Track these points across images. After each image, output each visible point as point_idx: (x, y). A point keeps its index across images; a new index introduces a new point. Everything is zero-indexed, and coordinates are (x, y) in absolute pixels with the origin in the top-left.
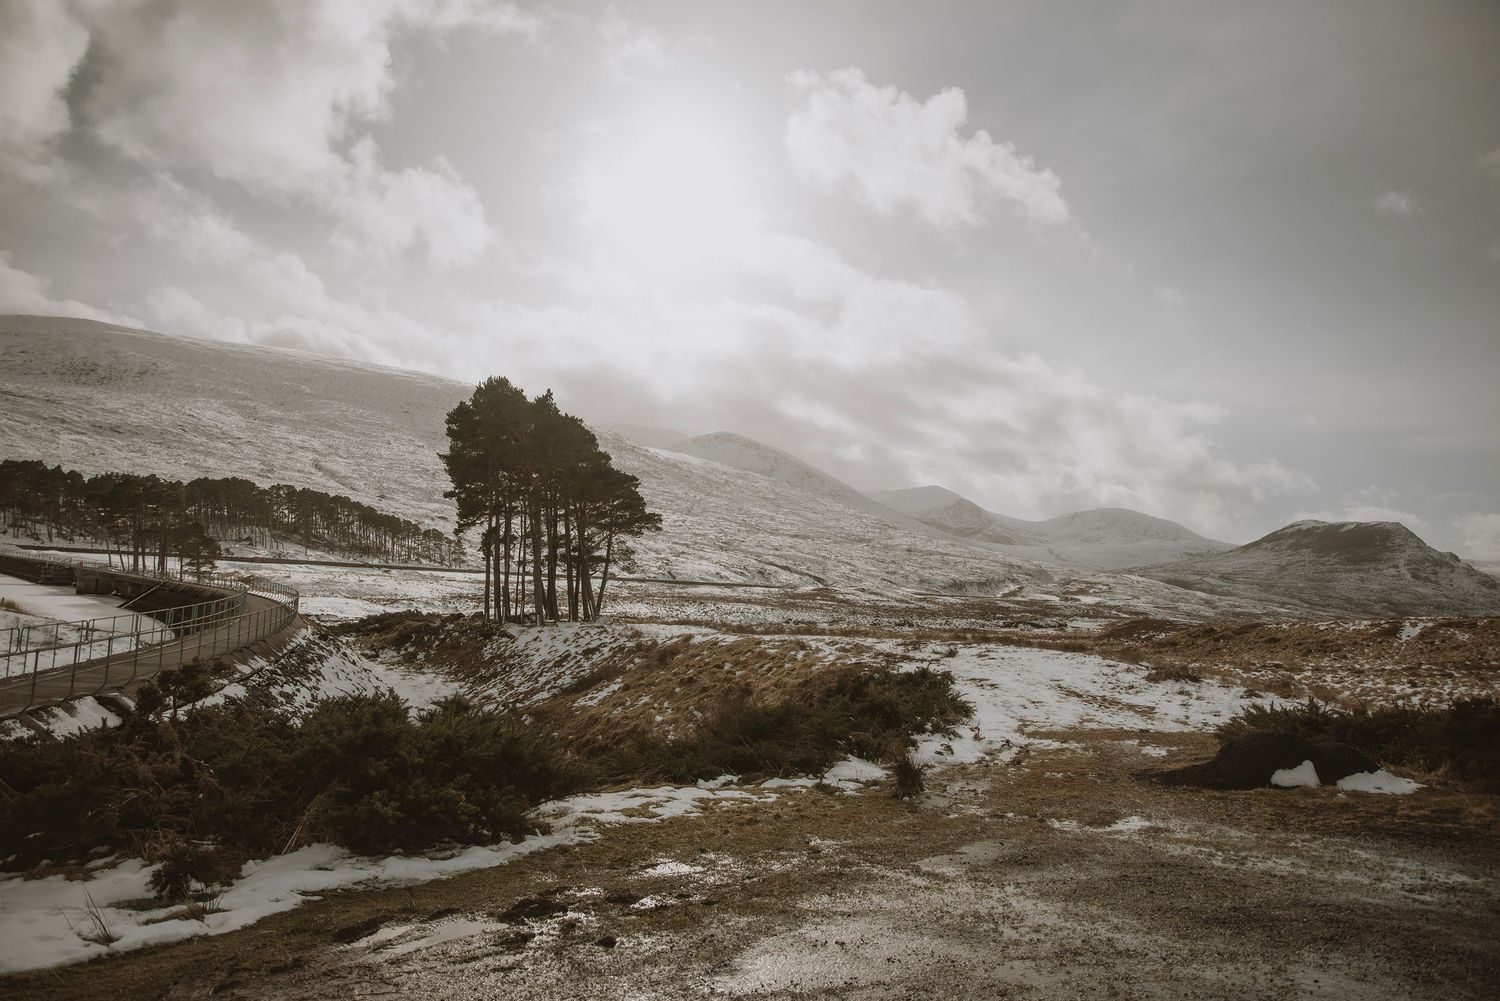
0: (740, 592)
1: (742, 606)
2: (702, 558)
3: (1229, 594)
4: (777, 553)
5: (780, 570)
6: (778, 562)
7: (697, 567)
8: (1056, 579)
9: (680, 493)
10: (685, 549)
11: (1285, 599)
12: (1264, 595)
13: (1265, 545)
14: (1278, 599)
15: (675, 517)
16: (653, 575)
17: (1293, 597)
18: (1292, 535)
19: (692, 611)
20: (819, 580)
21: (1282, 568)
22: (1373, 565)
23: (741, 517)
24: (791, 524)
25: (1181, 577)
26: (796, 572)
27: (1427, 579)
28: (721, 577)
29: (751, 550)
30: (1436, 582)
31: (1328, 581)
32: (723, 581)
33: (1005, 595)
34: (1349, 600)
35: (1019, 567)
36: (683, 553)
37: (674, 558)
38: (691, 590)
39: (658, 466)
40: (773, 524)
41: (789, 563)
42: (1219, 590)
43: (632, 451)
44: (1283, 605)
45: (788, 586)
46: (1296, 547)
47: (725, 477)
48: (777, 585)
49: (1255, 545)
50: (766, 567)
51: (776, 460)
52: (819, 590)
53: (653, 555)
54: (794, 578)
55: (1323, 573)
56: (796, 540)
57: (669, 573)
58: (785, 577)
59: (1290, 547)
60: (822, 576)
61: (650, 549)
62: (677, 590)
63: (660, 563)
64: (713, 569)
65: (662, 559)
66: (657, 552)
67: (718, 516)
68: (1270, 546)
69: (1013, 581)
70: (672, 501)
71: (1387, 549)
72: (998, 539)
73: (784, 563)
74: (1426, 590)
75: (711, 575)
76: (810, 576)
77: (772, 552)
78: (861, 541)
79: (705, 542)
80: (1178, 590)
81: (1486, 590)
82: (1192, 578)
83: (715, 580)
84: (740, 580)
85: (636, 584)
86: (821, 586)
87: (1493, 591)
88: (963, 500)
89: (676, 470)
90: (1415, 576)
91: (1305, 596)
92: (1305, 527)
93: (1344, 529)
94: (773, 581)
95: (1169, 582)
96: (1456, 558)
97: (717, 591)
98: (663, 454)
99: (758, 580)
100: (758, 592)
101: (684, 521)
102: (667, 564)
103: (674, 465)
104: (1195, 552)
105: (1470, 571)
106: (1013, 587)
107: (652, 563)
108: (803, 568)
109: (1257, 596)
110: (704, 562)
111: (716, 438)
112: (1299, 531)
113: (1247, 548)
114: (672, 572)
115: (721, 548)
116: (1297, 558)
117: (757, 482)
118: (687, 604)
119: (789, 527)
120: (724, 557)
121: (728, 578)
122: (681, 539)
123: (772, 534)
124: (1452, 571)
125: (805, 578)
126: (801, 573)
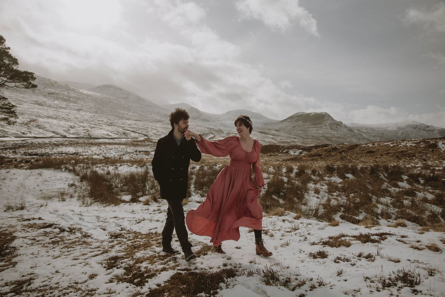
0: (117, 141)
1: (117, 146)
2: (101, 129)
3: (279, 136)
4: (130, 126)
5: (131, 132)
6: (130, 129)
7: (99, 132)
8: (225, 132)
9: (93, 106)
10: (95, 126)
11: (295, 137)
12: (289, 136)
13: (288, 120)
14: (293, 137)
15: (91, 114)
16: (82, 136)
17: (298, 136)
18: (296, 117)
19: (95, 149)
20: (146, 135)
21: (293, 127)
22: (320, 126)
23: (116, 114)
24: (134, 116)
25: (264, 131)
26: (137, 133)
27: (334, 129)
28: (109, 136)
29: (120, 126)
30: (337, 130)
31: (307, 131)
32: (109, 137)
33: (210, 139)
34: (313, 136)
35: (213, 129)
36: (94, 127)
37: (90, 129)
38: (96, 141)
39: (84, 96)
40: (128, 116)
41: (134, 130)
42: (276, 134)
43: (73, 90)
44: (295, 139)
45: (135, 138)
46: (297, 120)
47: (109, 100)
48: (130, 138)
49: (285, 120)
50: (126, 131)
51: (128, 94)
52: (146, 139)
53: (82, 128)
54: (137, 135)
55: (306, 128)
56: (136, 121)
57: (89, 135)
58: (133, 135)
59: (296, 121)
60: (146, 134)
61: (81, 126)
62: (91, 141)
63: (85, 131)
64: (106, 133)
65: (86, 130)
66: (84, 127)
67: (107, 114)
68: (290, 120)
69: (212, 134)
70: (90, 109)
71: (323, 120)
72: (204, 120)
73: (132, 130)
74: (335, 133)
75: (105, 135)
76: (142, 134)
77: (128, 126)
78: (159, 121)
79: (103, 123)
80: (263, 135)
81: (350, 132)
82: (267, 131)
83: (107, 137)
84: (116, 136)
85: (74, 139)
86: (146, 137)
87: (352, 132)
88: (193, 107)
89: (91, 98)
90: (331, 129)
91: (301, 136)
92: (300, 114)
93: (311, 115)
94: (129, 136)
95: (260, 132)
96: (342, 123)
97: (107, 141)
98: (85, 92)
99: (123, 136)
100: (124, 140)
101: (94, 116)
102: (88, 131)
103: (90, 96)
104: (266, 123)
105: (345, 127)
106: (212, 136)
107: (81, 131)
108: (140, 131)
109: (287, 136)
110: (102, 130)
111: (106, 86)
112: (298, 115)
113: (283, 121)
114: (90, 134)
115: (109, 125)
116: (298, 124)
117: (121, 102)
118: (92, 146)
119: (134, 117)
120: (110, 128)
121: (111, 136)
122: (93, 122)
123: (127, 120)
124: (341, 127)
125: (141, 135)
126: (139, 133)
